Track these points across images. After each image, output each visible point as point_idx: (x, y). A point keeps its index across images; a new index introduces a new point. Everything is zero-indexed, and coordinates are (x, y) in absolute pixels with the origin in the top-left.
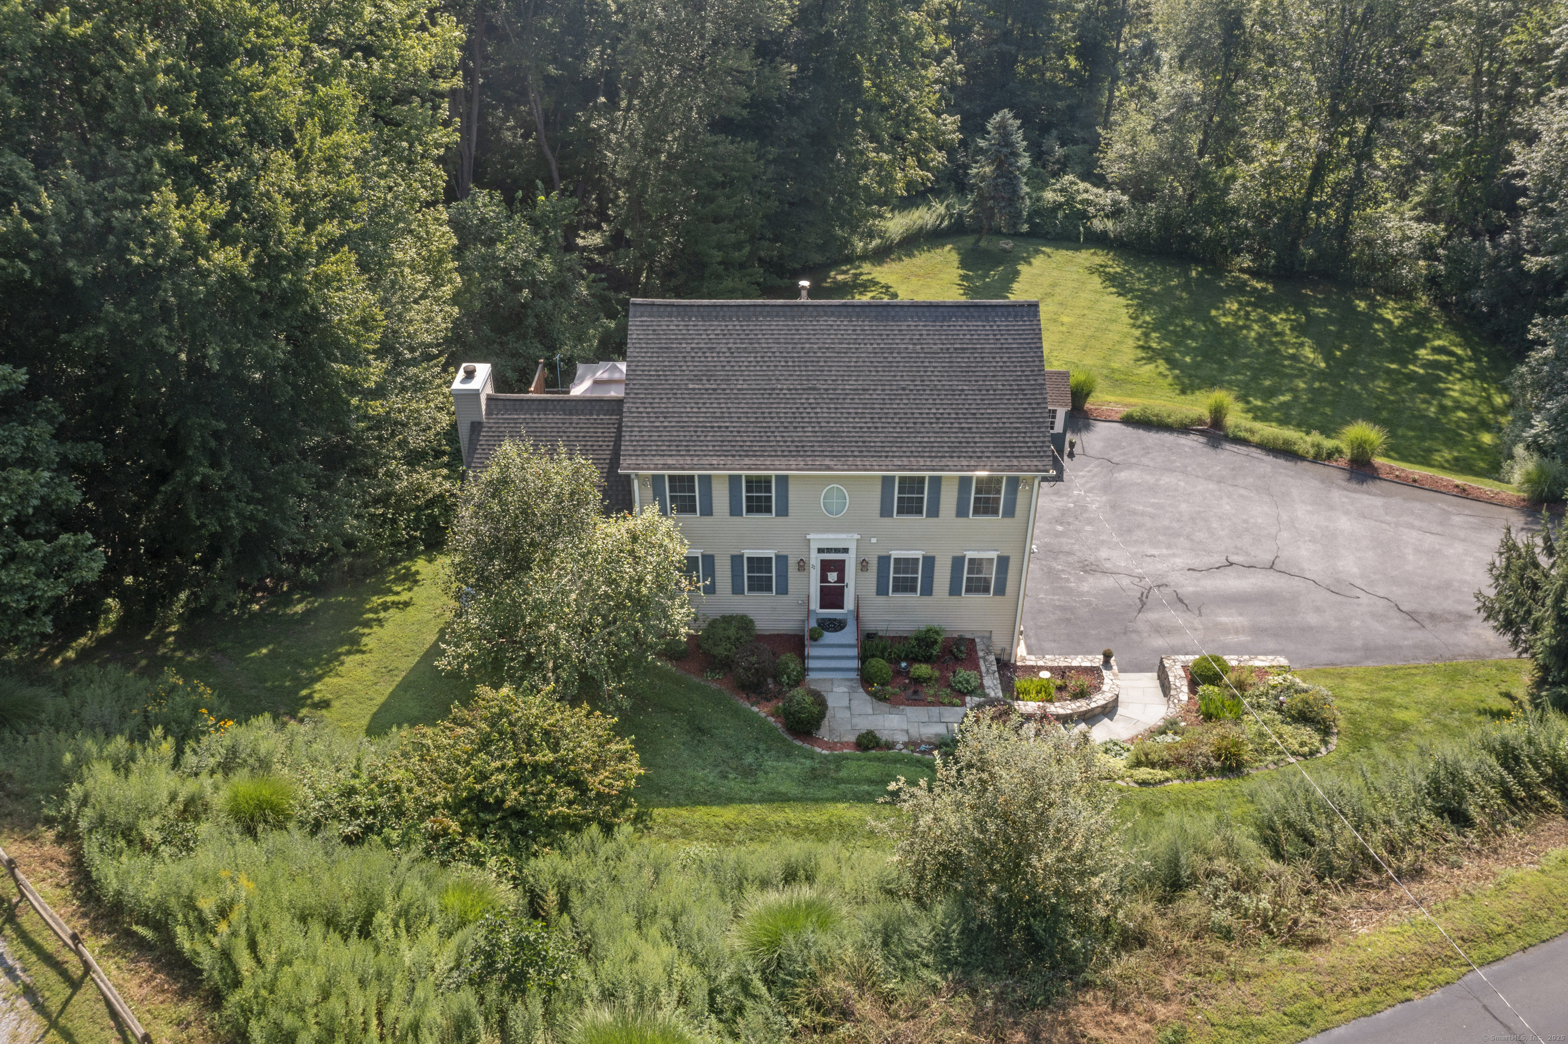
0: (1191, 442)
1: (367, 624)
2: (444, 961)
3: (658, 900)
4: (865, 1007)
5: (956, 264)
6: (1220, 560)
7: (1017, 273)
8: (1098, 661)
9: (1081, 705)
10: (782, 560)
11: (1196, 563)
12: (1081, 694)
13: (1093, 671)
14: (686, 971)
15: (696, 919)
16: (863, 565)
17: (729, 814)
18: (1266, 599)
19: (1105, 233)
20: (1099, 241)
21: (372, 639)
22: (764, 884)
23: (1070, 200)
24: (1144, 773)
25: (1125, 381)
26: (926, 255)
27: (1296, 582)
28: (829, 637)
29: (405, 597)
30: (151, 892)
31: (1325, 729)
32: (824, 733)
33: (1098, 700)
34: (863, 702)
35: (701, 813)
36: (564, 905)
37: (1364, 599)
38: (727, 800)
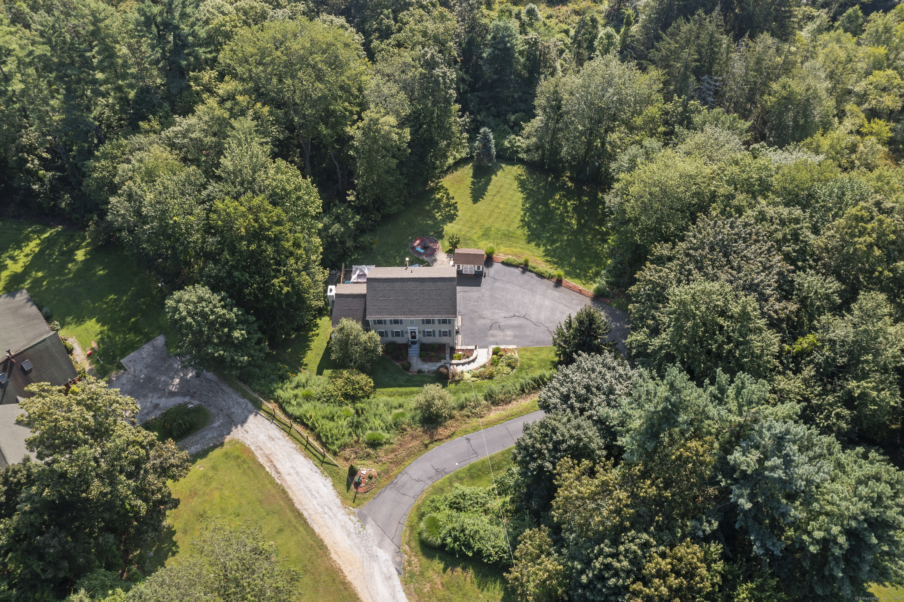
0: (518, 271)
1: (310, 341)
2: (345, 423)
3: (377, 412)
4: (408, 429)
5: (471, 175)
6: (512, 314)
7: (490, 180)
8: (474, 347)
9: (467, 360)
10: (402, 332)
11: (507, 315)
12: (468, 357)
13: (472, 350)
14: (382, 424)
15: (384, 415)
16: (420, 332)
17: (391, 389)
18: (519, 327)
19: (523, 159)
20: (521, 161)
21: (313, 345)
22: (396, 408)
23: (513, 146)
24: (473, 379)
25: (512, 237)
26: (462, 169)
27: (528, 322)
28: (413, 346)
29: (317, 332)
30: (298, 414)
31: (513, 368)
32: (411, 370)
33: (471, 358)
34: (420, 362)
35: (385, 390)
36: (362, 413)
37: (542, 327)
38: (391, 387)
